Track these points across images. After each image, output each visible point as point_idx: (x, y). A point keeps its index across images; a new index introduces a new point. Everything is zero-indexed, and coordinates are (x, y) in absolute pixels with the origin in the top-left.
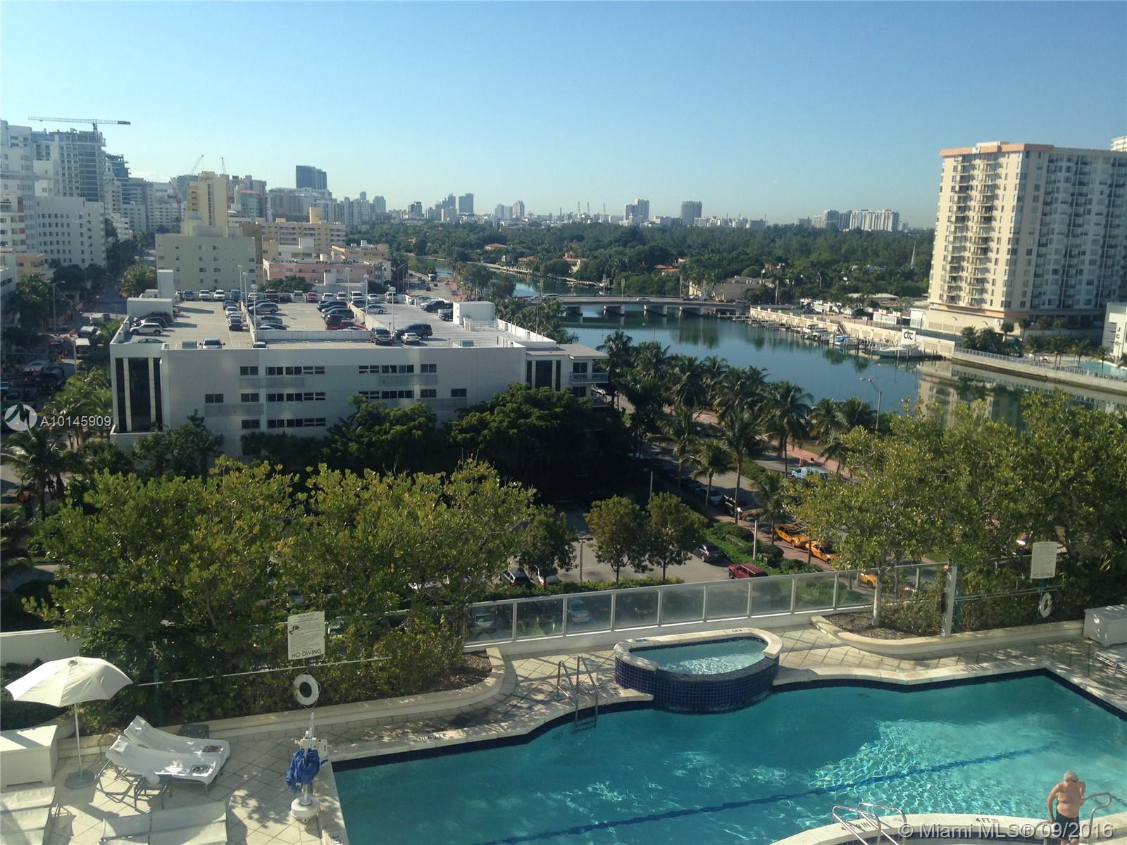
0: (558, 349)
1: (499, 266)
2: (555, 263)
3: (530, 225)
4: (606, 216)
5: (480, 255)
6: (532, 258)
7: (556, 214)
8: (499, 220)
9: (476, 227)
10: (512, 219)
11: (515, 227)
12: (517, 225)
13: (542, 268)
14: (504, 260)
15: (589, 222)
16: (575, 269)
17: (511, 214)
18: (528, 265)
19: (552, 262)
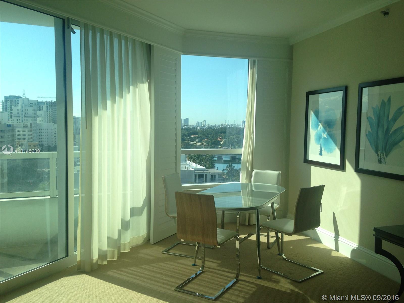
0: (206, 170)
1: (195, 143)
2: (215, 141)
3: (208, 128)
4: (235, 125)
5: (189, 139)
6: (207, 140)
7: (217, 124)
8: (197, 127)
9: (189, 129)
10: (202, 126)
11: (202, 129)
12: (203, 128)
13: (210, 143)
14: (197, 140)
15: (229, 127)
16: (222, 143)
17: (202, 125)
18: (205, 142)
19: (213, 141)
